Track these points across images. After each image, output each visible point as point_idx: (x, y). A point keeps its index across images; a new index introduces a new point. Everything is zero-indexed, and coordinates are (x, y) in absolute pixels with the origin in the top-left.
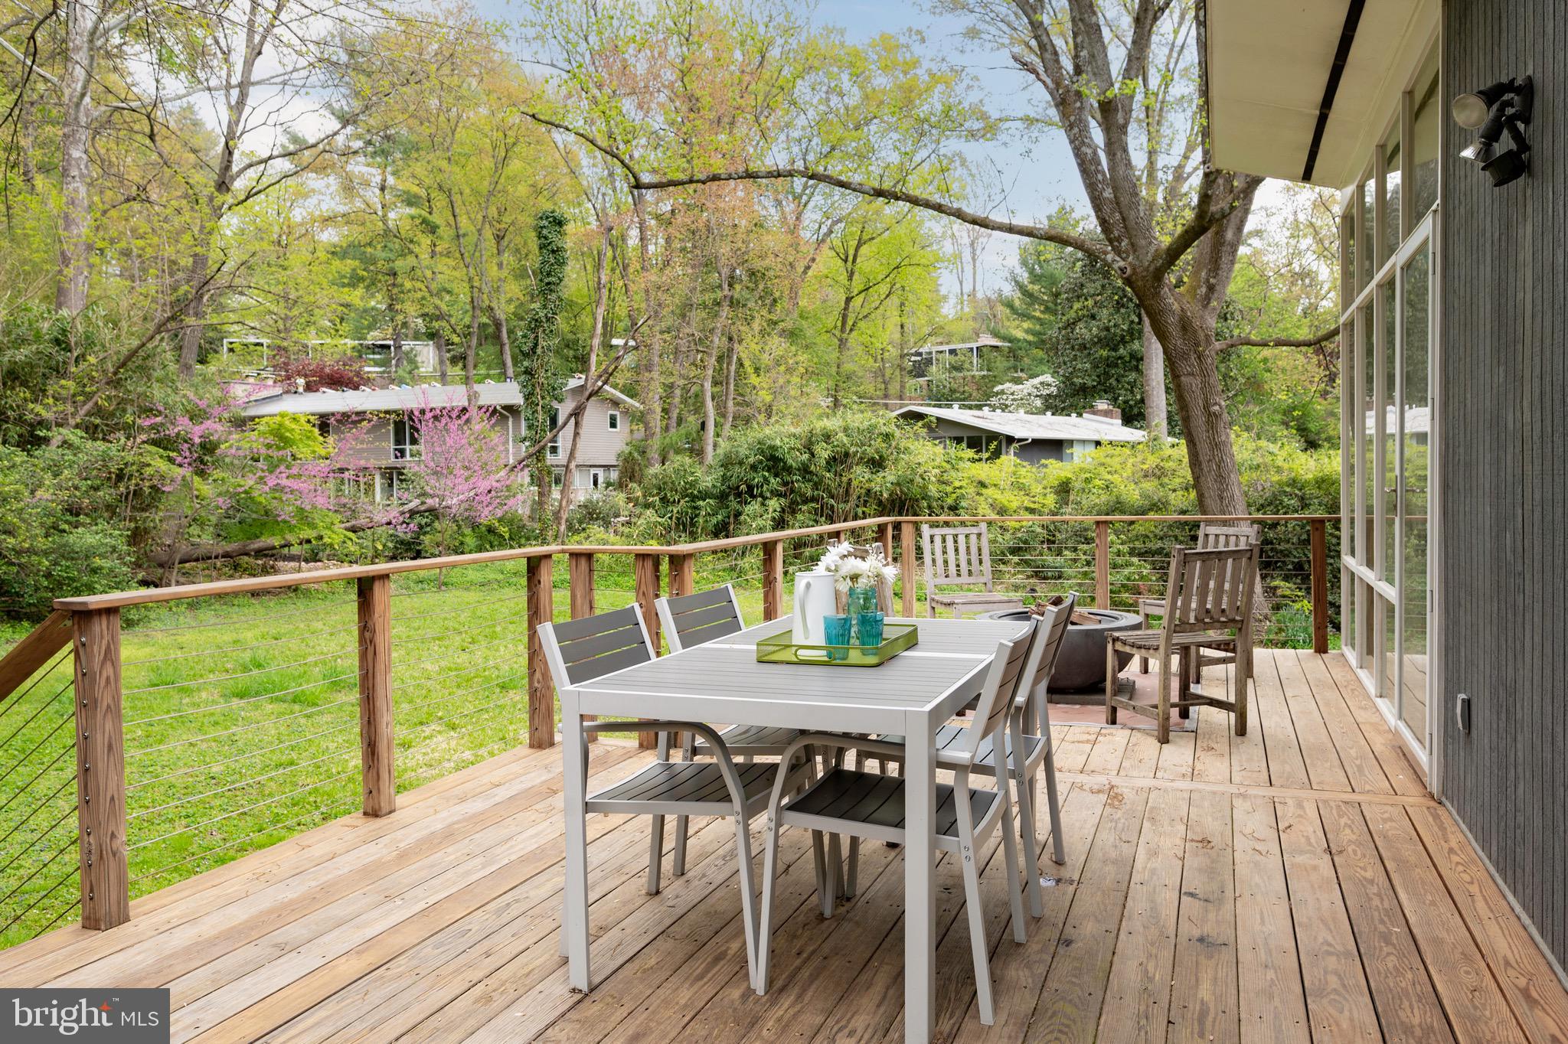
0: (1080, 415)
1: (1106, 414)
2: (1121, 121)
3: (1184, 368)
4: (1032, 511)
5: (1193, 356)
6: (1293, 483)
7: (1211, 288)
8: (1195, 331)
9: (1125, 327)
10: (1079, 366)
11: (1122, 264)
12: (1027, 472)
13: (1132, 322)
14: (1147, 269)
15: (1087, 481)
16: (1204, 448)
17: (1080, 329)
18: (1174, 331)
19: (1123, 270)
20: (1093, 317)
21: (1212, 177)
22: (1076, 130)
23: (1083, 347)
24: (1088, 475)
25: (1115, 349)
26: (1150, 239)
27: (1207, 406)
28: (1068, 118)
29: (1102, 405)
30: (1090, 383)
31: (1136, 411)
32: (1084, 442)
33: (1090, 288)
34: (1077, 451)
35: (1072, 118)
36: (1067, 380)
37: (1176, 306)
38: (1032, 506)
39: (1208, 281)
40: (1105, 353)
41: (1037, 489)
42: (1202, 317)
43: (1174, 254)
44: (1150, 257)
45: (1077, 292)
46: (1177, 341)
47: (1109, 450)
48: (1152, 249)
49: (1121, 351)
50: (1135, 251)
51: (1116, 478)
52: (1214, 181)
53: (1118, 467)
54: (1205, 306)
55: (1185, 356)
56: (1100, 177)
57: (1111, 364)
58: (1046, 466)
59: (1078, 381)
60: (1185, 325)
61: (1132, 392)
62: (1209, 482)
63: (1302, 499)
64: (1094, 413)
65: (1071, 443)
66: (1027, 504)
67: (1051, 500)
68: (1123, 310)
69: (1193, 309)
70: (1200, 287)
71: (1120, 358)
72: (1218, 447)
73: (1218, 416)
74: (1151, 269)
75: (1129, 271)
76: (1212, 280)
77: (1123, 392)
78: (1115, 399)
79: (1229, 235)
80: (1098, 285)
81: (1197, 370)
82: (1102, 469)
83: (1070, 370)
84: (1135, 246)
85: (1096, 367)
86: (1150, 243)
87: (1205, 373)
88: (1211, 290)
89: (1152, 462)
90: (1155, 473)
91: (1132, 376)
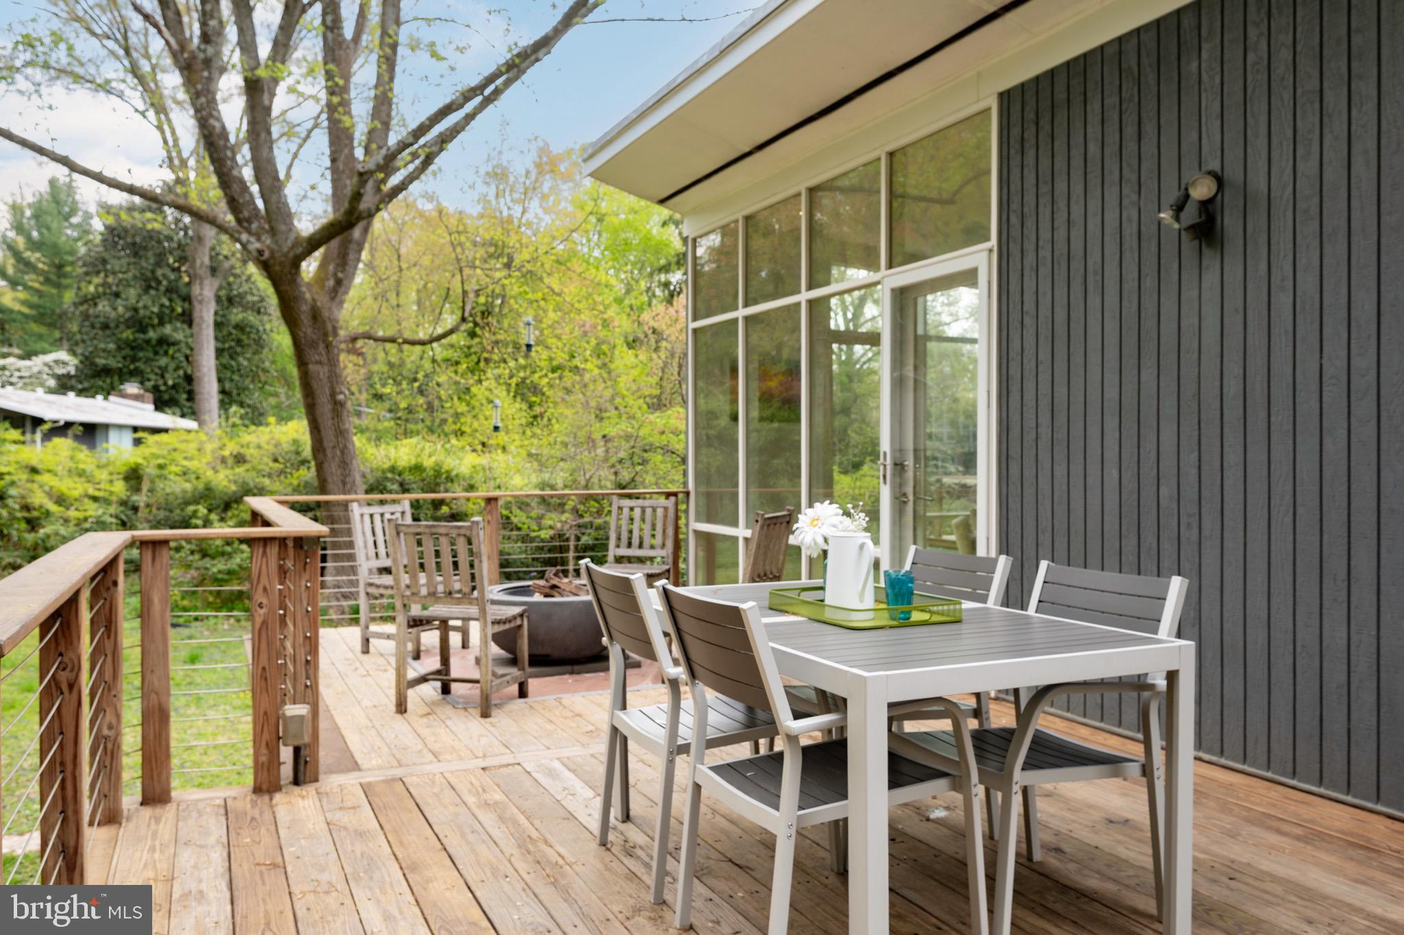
0: (105, 398)
1: (136, 398)
2: (266, 102)
3: (312, 356)
4: (95, 499)
5: (321, 346)
6: (393, 469)
7: (339, 282)
8: (324, 322)
9: (156, 310)
10: (102, 346)
11: (257, 245)
13: (162, 306)
14: (286, 255)
15: (161, 467)
16: (327, 434)
17: (103, 306)
18: (305, 319)
19: (260, 252)
20: (118, 295)
21: (366, 177)
22: (203, 100)
23: (105, 327)
24: (161, 461)
25: (143, 329)
26: (291, 227)
27: (333, 394)
28: (194, 86)
29: (132, 388)
30: (114, 363)
31: (166, 397)
32: (120, 427)
33: (113, 264)
34: (113, 435)
35: (199, 87)
36: (87, 361)
37: (308, 296)
38: (97, 494)
39: (335, 274)
40: (128, 334)
41: (103, 475)
42: (330, 309)
43: (313, 243)
44: (289, 243)
45: (97, 265)
46: (307, 329)
47: (184, 436)
48: (292, 237)
49: (151, 333)
50: (273, 235)
51: (193, 465)
52: (366, 181)
53: (195, 452)
54: (333, 299)
55: (314, 345)
57: (133, 346)
59: (101, 361)
60: (316, 315)
61: (162, 376)
62: (333, 468)
63: (401, 484)
64: (122, 396)
65: (106, 427)
66: (91, 492)
67: (120, 488)
68: (153, 292)
69: (322, 300)
70: (328, 279)
71: (148, 342)
72: (342, 433)
73: (342, 405)
74: (291, 255)
75: (267, 254)
76: (340, 275)
77: (153, 377)
78: (142, 383)
79: (357, 238)
80: (124, 261)
81: (324, 359)
82: (176, 455)
83: (91, 349)
84: (273, 232)
85: (119, 348)
86: (290, 230)
87: (333, 363)
88: (338, 285)
89: (231, 448)
90: (240, 459)
91: (163, 361)
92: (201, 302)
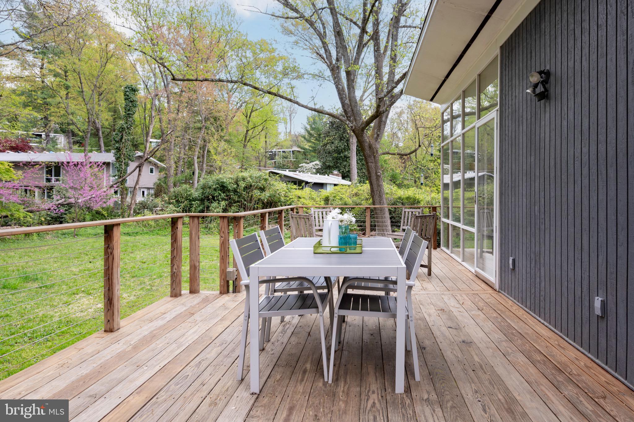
0: (328, 175)
1: (337, 175)
2: (352, 78)
3: (369, 160)
5: (373, 157)
6: (400, 198)
7: (378, 135)
8: (373, 149)
9: (343, 147)
10: (328, 159)
11: (351, 125)
12: (314, 194)
13: (345, 145)
14: (359, 127)
15: (335, 197)
16: (375, 187)
17: (328, 147)
18: (367, 148)
19: (352, 127)
20: (333, 143)
21: (381, 100)
22: (337, 79)
23: (329, 153)
24: (335, 195)
25: (340, 154)
27: (376, 173)
28: (334, 75)
29: (336, 172)
30: (331, 165)
31: (346, 175)
32: (330, 184)
33: (332, 133)
34: (328, 186)
35: (335, 75)
36: (324, 163)
37: (368, 140)
38: (316, 205)
40: (336, 155)
41: (318, 199)
42: (375, 144)
43: (368, 123)
44: (360, 124)
45: (327, 134)
46: (368, 151)
47: (341, 187)
48: (361, 121)
49: (342, 155)
51: (344, 196)
54: (376, 141)
55: (370, 156)
56: (344, 96)
57: (337, 159)
58: (321, 192)
59: (328, 164)
60: (370, 147)
61: (345, 168)
62: (377, 197)
64: (333, 175)
65: (326, 184)
66: (314, 204)
67: (323, 202)
68: (342, 141)
69: (373, 141)
70: (375, 135)
71: (341, 157)
72: (379, 186)
73: (379, 176)
74: (361, 127)
75: (354, 127)
76: (378, 133)
77: (342, 168)
78: (339, 171)
79: (384, 119)
80: (334, 132)
81: (373, 161)
82: (339, 193)
83: (325, 160)
84: (355, 120)
85: (333, 160)
86: (361, 119)
87: (376, 162)
88: (378, 136)
89: (355, 191)
90: (356, 195)
91: (345, 163)
92: (352, 144)
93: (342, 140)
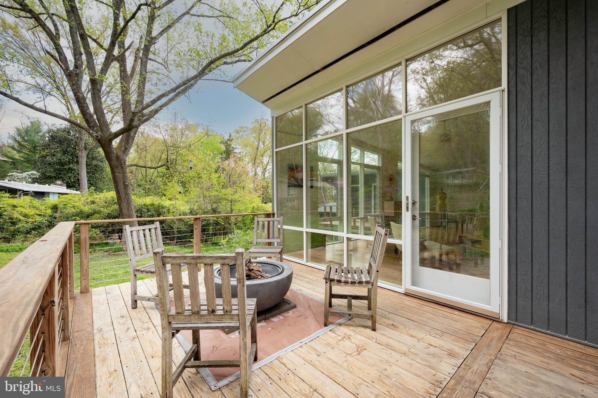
0: (49, 185)
1: (60, 185)
3: (117, 170)
4: (40, 215)
5: (120, 167)
6: (145, 205)
7: (126, 148)
8: (121, 160)
9: (67, 160)
10: (48, 170)
11: (96, 135)
12: (36, 202)
13: (70, 159)
14: (107, 138)
15: (65, 205)
17: (49, 158)
18: (114, 158)
19: (97, 137)
20: (54, 155)
21: (135, 114)
23: (50, 164)
24: (65, 203)
25: (63, 165)
26: (108, 129)
27: (124, 183)
29: (59, 182)
30: (52, 175)
31: (71, 185)
32: (54, 193)
33: (52, 146)
34: (51, 195)
36: (43, 174)
37: (115, 152)
38: (40, 213)
39: (125, 146)
40: (58, 167)
42: (123, 156)
43: (116, 135)
44: (108, 134)
45: (47, 146)
46: (115, 162)
48: (109, 132)
49: (66, 167)
50: (102, 132)
51: (77, 204)
52: (135, 116)
53: (78, 201)
54: (124, 153)
55: (117, 167)
56: (85, 105)
57: (60, 170)
58: (44, 200)
59: (48, 174)
60: (118, 158)
61: (70, 179)
63: (147, 209)
64: (56, 185)
65: (49, 193)
66: (38, 213)
67: (49, 212)
69: (120, 153)
70: (122, 147)
71: (65, 169)
72: (127, 195)
73: (127, 186)
74: (108, 138)
75: (99, 137)
77: (66, 179)
78: (63, 181)
79: (132, 134)
80: (56, 146)
81: (121, 172)
82: (71, 201)
83: (44, 171)
84: (102, 130)
85: (55, 171)
86: (108, 130)
87: (124, 173)
88: (126, 150)
89: (90, 199)
90: (93, 202)
91: (70, 175)
92: (81, 157)
93: (65, 153)
